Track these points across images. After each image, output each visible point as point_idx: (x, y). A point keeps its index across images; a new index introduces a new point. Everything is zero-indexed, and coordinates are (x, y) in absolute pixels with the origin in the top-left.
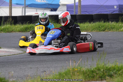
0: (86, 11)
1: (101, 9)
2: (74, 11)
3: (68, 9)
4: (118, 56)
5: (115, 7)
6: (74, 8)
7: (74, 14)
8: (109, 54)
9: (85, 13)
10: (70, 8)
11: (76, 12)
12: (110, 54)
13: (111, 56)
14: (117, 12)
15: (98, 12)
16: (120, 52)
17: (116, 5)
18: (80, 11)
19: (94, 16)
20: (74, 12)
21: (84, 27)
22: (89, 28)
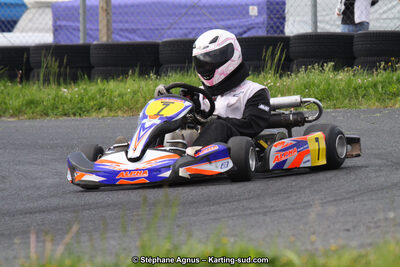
0: (133, 29)
1: (193, 21)
2: (81, 28)
3: (59, 23)
4: (249, 211)
5: (253, 11)
6: (81, 18)
7: (81, 42)
8: (213, 205)
9: (128, 35)
10: (64, 19)
11: (91, 32)
12: (219, 204)
13: (218, 212)
14: (262, 33)
15: (181, 32)
16: (258, 196)
17: (253, 4)
18: (108, 29)
19: (161, 48)
20: (81, 35)
21: (121, 95)
22: (142, 100)
